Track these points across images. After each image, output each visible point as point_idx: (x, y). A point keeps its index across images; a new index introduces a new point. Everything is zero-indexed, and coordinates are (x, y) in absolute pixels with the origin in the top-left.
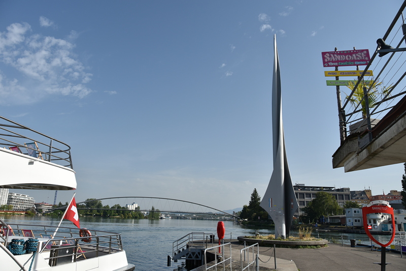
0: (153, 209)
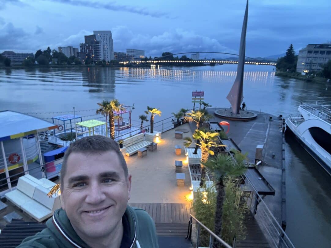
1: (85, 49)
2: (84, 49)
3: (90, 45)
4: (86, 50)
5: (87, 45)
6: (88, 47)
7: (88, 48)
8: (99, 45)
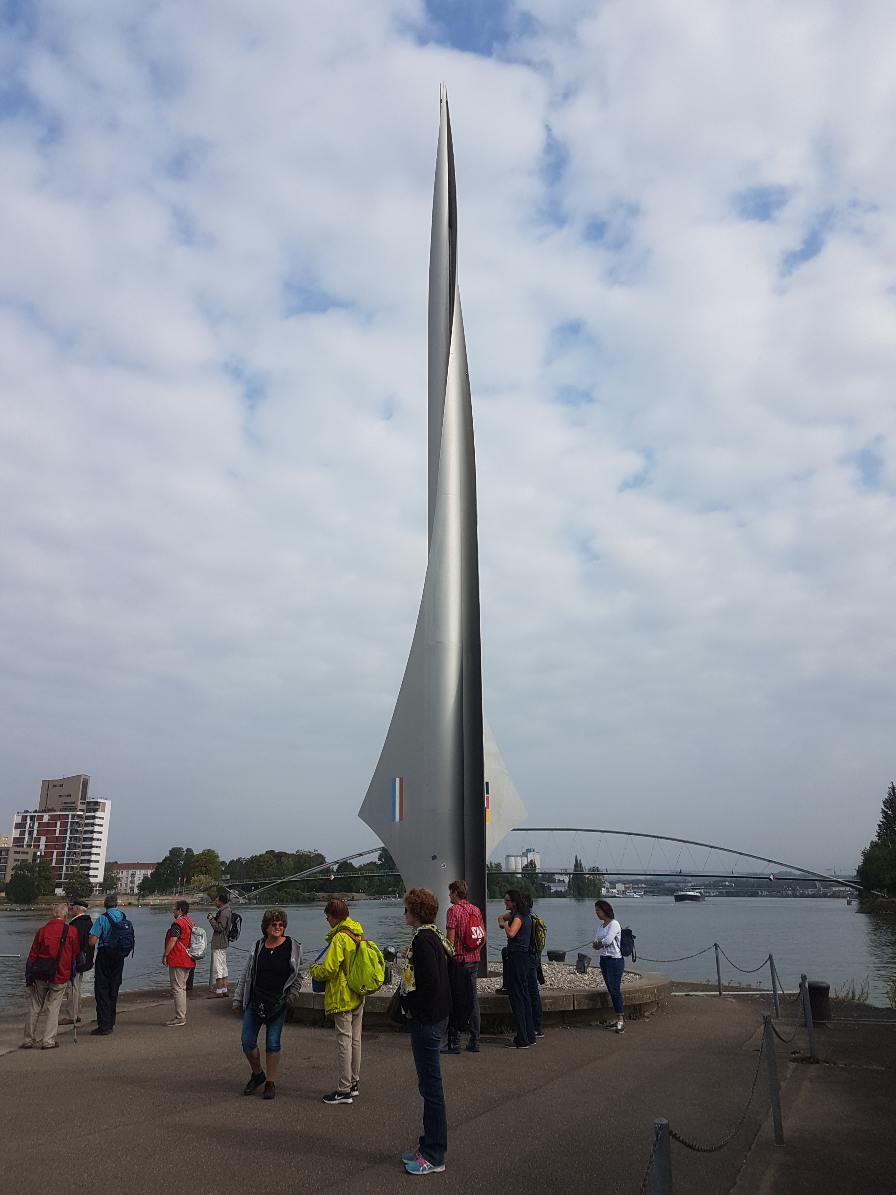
0: (578, 865)
1: (35, 833)
2: (31, 833)
3: (59, 817)
4: (38, 840)
5: (46, 819)
6: (48, 824)
7: (47, 829)
8: (98, 814)
